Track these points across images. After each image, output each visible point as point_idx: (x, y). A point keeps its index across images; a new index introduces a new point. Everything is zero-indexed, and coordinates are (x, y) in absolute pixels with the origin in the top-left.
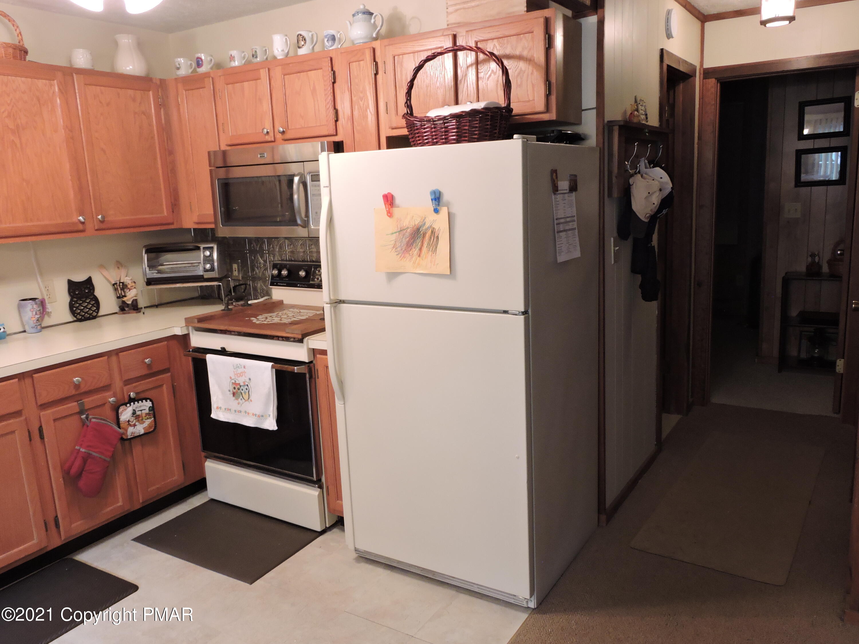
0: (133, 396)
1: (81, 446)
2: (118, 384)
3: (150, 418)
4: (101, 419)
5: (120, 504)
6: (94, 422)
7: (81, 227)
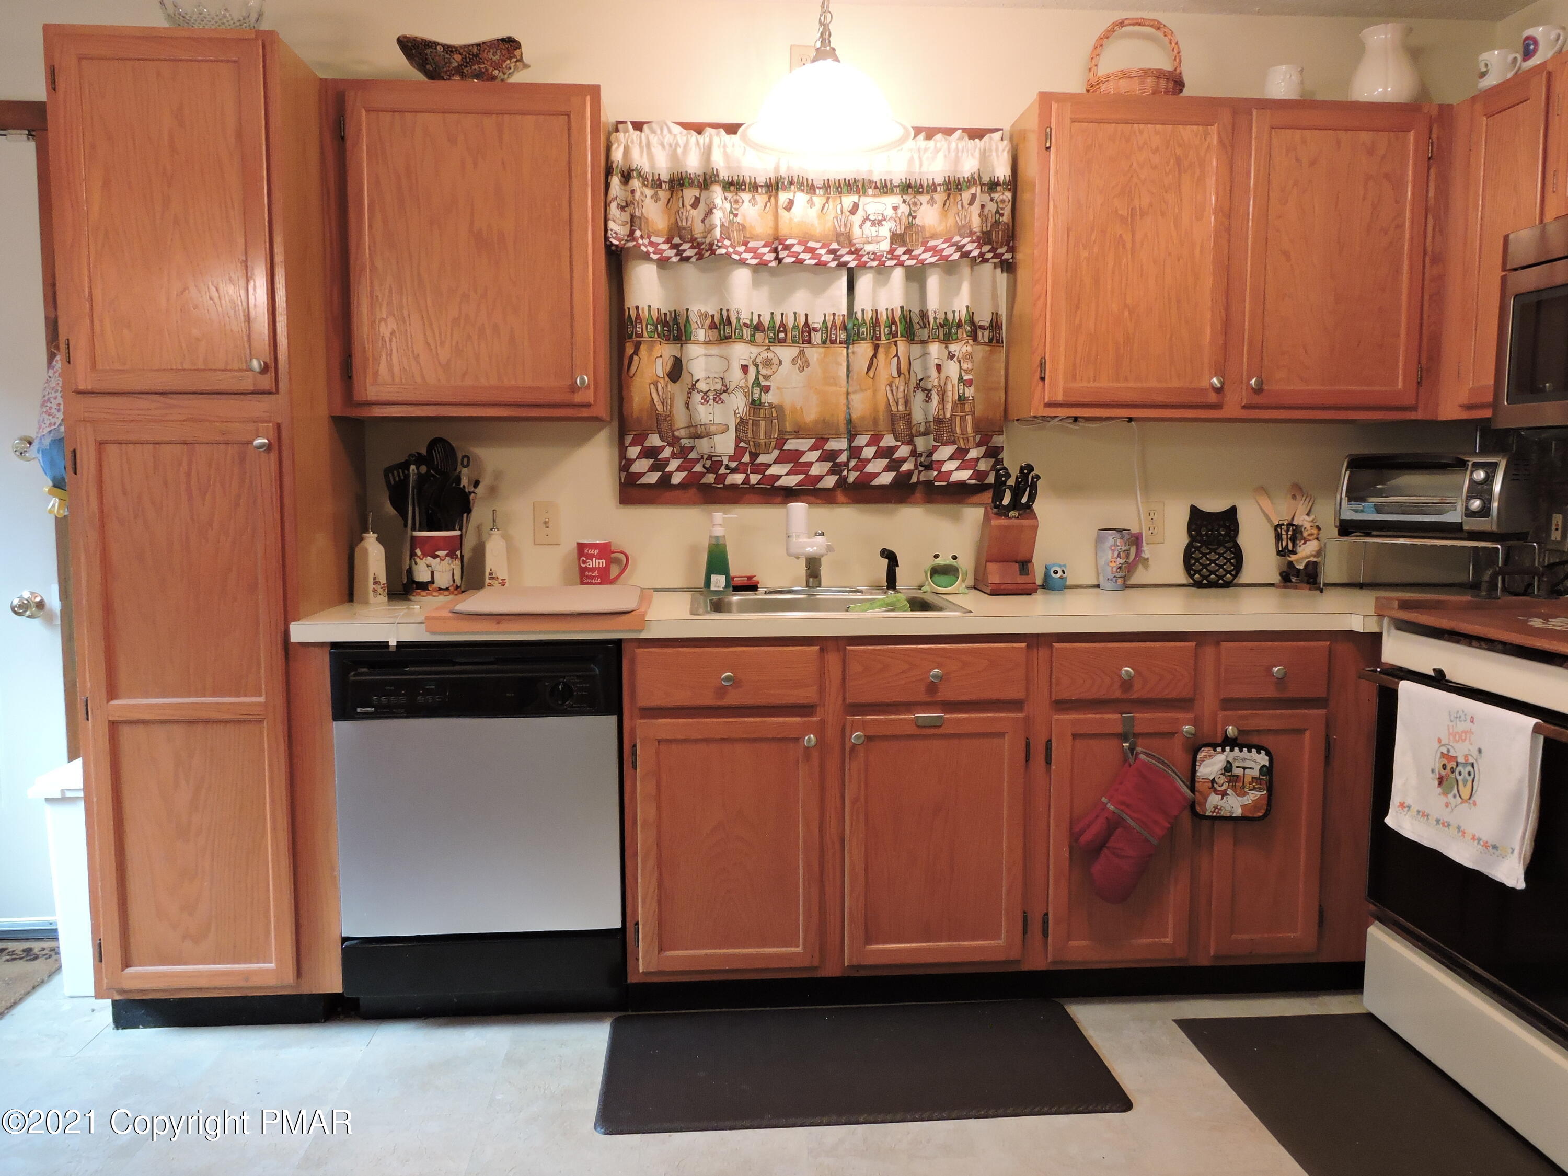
0: (1234, 733)
1: (1110, 799)
2: (1208, 703)
3: (1260, 790)
4: (1159, 760)
5: (1168, 940)
6: (1143, 762)
7: (1213, 398)
